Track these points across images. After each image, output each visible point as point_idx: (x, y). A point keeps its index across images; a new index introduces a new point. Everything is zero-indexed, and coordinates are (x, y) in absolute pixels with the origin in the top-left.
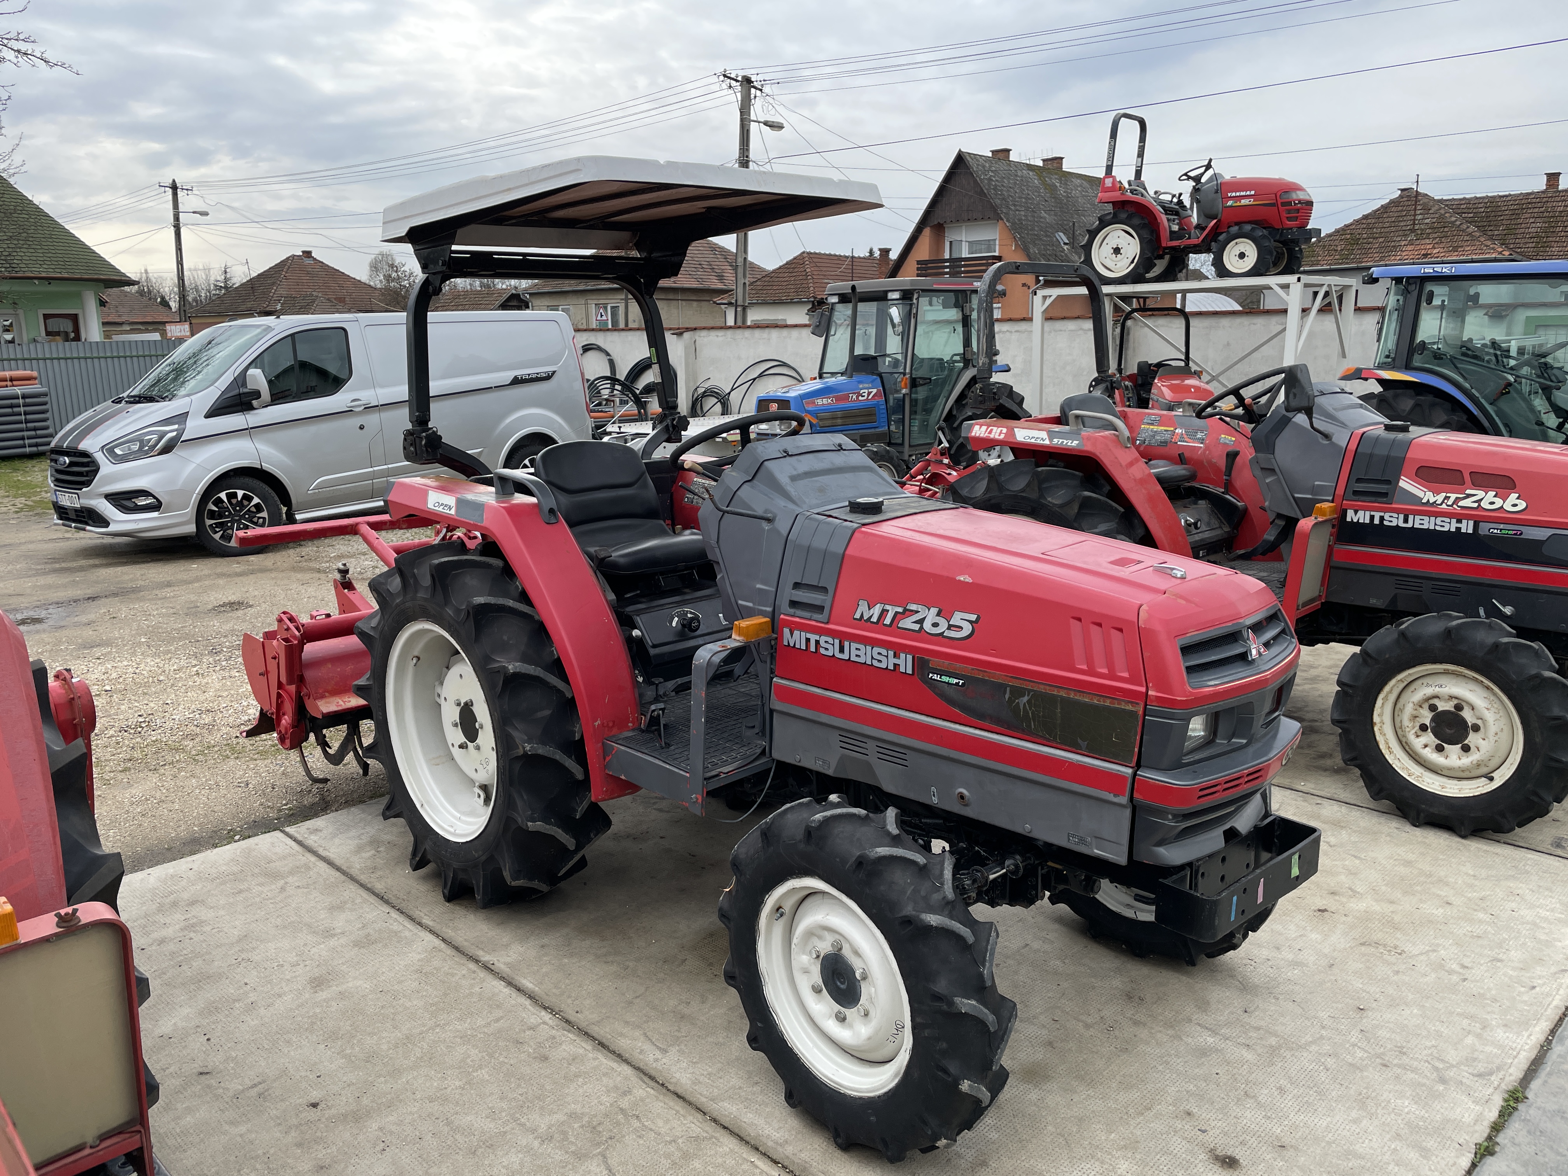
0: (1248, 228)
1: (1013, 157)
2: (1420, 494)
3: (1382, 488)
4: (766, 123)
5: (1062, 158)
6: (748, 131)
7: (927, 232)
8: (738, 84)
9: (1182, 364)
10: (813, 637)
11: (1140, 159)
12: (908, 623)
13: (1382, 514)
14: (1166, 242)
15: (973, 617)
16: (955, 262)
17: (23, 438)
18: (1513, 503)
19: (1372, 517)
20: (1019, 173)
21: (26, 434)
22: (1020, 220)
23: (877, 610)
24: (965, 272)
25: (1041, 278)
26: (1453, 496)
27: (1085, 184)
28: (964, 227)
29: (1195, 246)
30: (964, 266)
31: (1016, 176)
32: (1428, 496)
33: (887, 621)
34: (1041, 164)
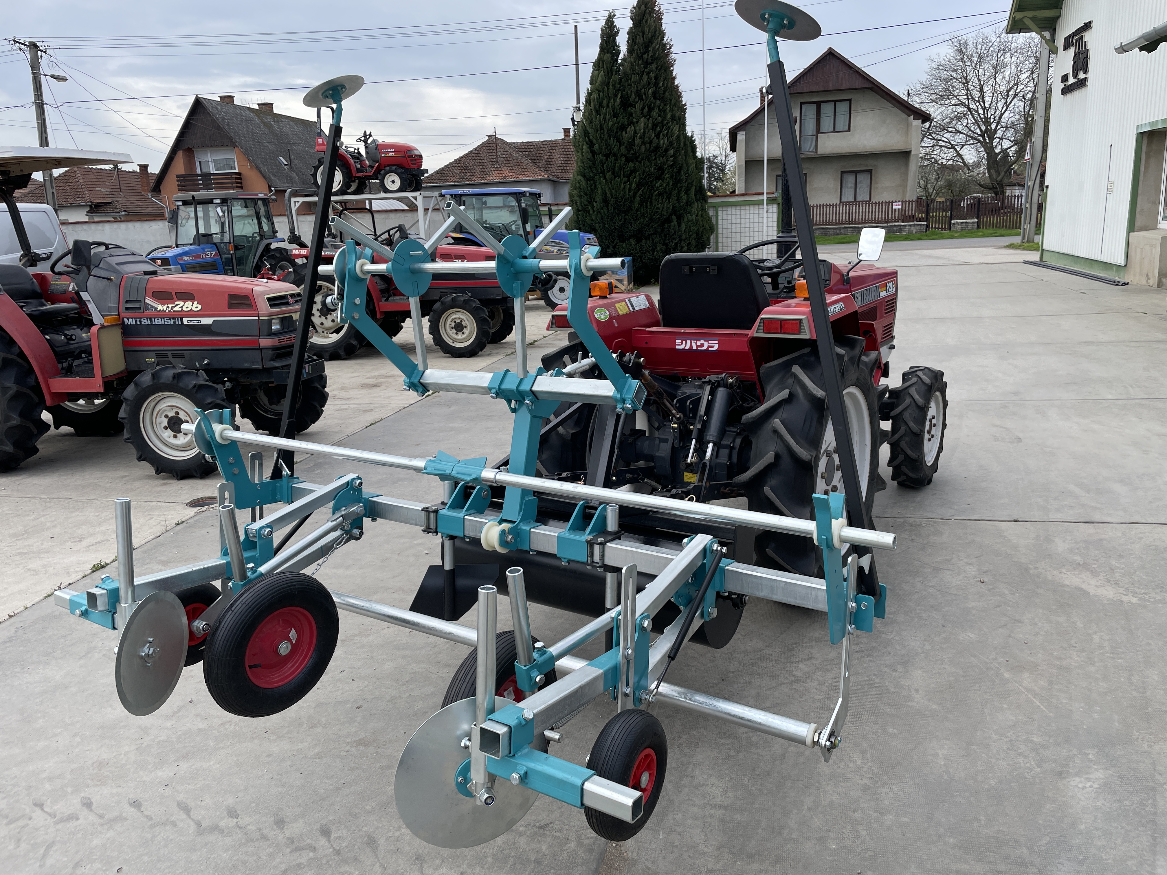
1: (237, 102)
4: (53, 77)
5: (272, 104)
6: (40, 82)
7: (180, 154)
8: (26, 47)
14: (355, 174)
16: (206, 176)
20: (244, 114)
22: (250, 147)
24: (214, 184)
25: (273, 189)
27: (291, 123)
28: (209, 151)
29: (370, 176)
30: (213, 179)
31: (242, 116)
34: (257, 107)
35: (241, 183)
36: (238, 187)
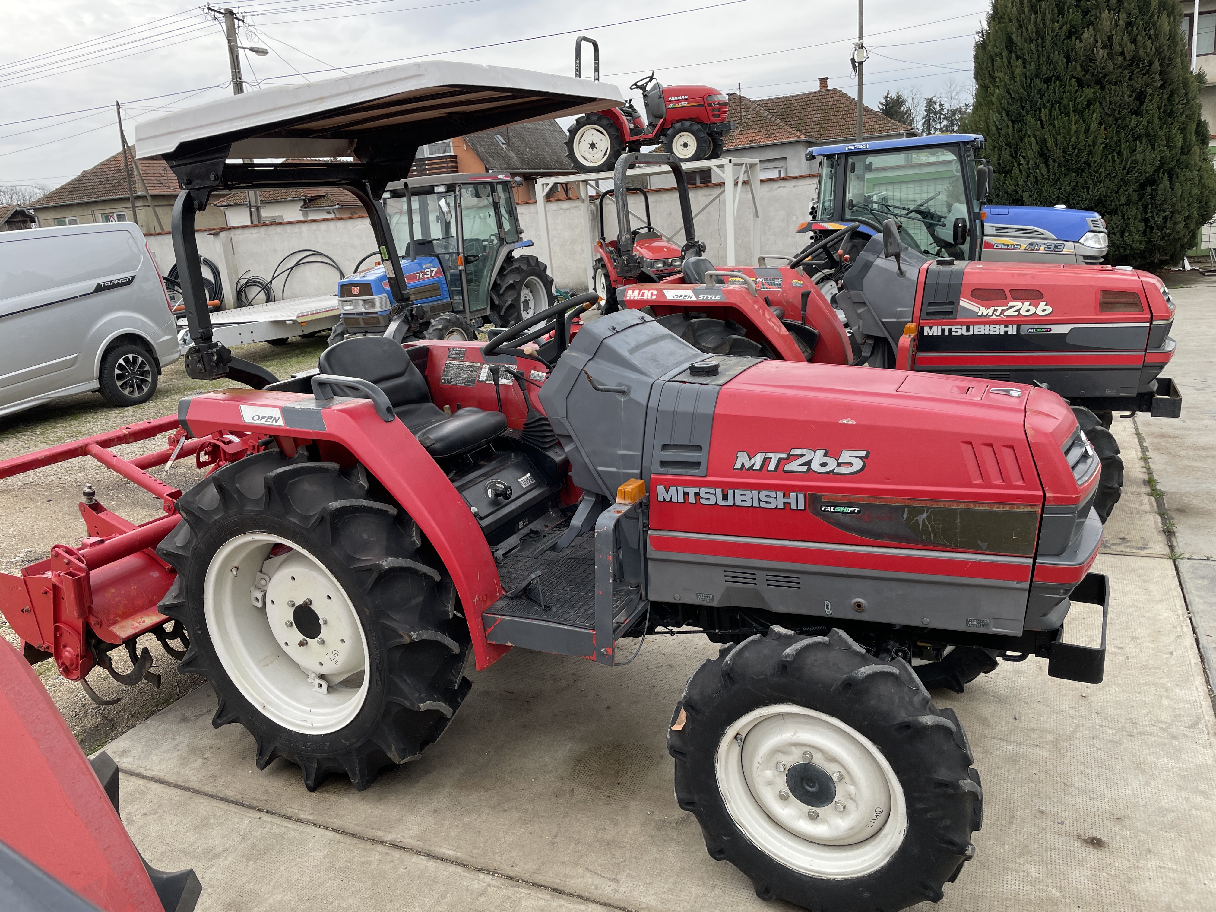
0: (687, 124)
2: (976, 309)
3: (948, 308)
4: (252, 49)
6: (237, 56)
8: (221, 15)
9: (646, 230)
10: (692, 491)
11: (597, 73)
12: (794, 466)
13: (950, 327)
14: (629, 138)
15: (863, 453)
16: (421, 161)
18: (1043, 309)
19: (943, 331)
23: (758, 460)
24: (428, 169)
26: (1000, 309)
29: (651, 139)
30: (428, 164)
32: (982, 311)
33: (772, 467)
35: (456, 167)
36: (455, 171)
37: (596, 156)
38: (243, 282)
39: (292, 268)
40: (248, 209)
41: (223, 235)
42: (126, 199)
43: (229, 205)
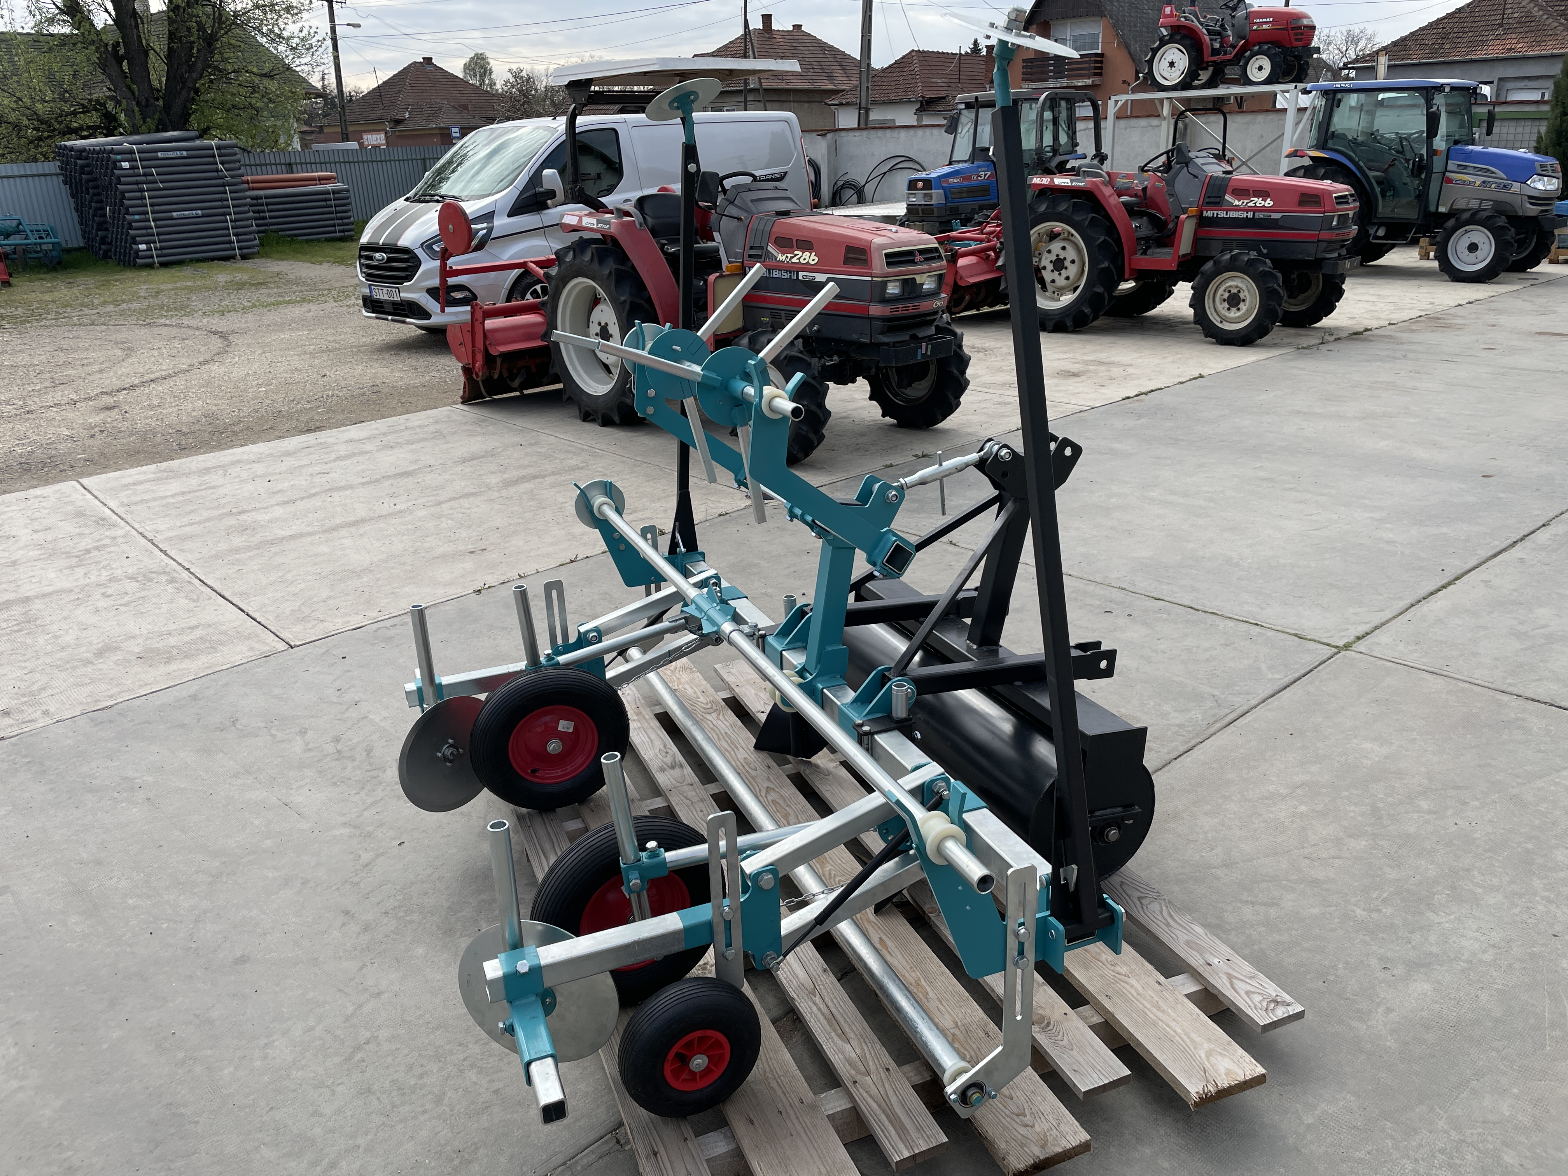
0: (1266, 47)
2: (1233, 202)
3: (1218, 200)
13: (1217, 212)
14: (1208, 57)
16: (1060, 60)
17: (334, 226)
18: (1269, 203)
19: (1214, 214)
21: (336, 222)
22: (1123, 16)
24: (1068, 70)
25: (1141, 75)
26: (1246, 202)
28: (1069, 24)
29: (1229, 60)
32: (1236, 203)
35: (1101, 68)
36: (1095, 74)
37: (1173, 75)
38: (840, 183)
39: (885, 173)
40: (857, 111)
41: (829, 136)
42: (740, 92)
43: (841, 104)
